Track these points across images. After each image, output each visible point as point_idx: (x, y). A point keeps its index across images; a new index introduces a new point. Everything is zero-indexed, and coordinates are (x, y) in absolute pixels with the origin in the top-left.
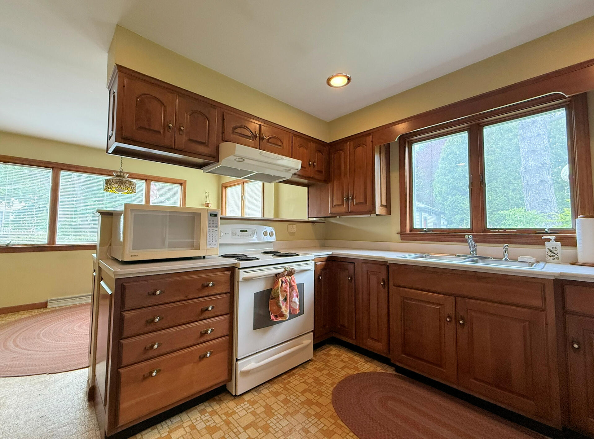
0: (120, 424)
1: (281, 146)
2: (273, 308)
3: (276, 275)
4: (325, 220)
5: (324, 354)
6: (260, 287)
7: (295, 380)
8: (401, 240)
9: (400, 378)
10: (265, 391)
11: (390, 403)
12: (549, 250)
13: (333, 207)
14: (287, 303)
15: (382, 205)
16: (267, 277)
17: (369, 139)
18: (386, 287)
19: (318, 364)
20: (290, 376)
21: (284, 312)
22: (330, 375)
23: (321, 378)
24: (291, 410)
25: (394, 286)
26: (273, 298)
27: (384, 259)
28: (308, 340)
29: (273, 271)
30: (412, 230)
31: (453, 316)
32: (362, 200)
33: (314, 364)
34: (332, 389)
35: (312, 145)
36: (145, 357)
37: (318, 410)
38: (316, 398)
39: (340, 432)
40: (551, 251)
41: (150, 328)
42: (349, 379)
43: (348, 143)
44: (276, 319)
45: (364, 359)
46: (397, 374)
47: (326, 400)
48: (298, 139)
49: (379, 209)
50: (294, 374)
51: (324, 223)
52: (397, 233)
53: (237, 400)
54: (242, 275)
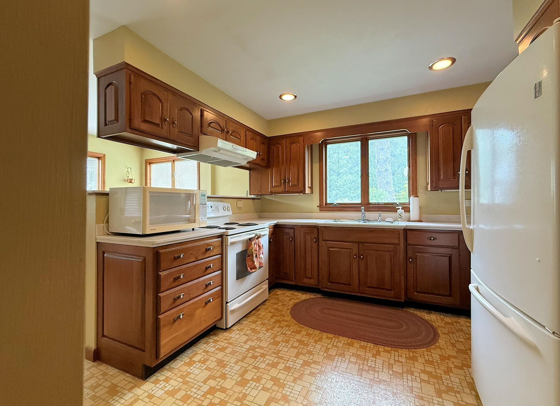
0: (161, 357)
1: (238, 138)
2: (249, 263)
3: (250, 239)
4: (261, 197)
5: (273, 295)
6: (239, 248)
7: (262, 312)
8: (320, 211)
9: (325, 298)
10: (245, 322)
11: (325, 311)
12: (399, 214)
13: (272, 187)
14: (257, 259)
15: (309, 187)
16: (243, 241)
17: (301, 139)
18: (317, 243)
19: (272, 301)
20: (258, 311)
21: (256, 265)
22: (284, 305)
23: (279, 308)
24: (269, 327)
25: (323, 240)
26: (249, 256)
27: (317, 224)
28: (266, 286)
29: (247, 237)
30: (326, 204)
31: (357, 255)
32: (296, 183)
33: (270, 301)
34: (289, 312)
35: (258, 138)
36: (174, 305)
37: (287, 323)
38: (282, 318)
39: (304, 330)
40: (400, 215)
41: (176, 283)
42: (296, 305)
43: (285, 139)
44: (251, 271)
45: (301, 293)
46: (323, 296)
47: (289, 318)
48: (250, 133)
49: (308, 190)
50: (259, 309)
51: (260, 199)
52: (317, 207)
53: (228, 331)
54: (230, 240)
